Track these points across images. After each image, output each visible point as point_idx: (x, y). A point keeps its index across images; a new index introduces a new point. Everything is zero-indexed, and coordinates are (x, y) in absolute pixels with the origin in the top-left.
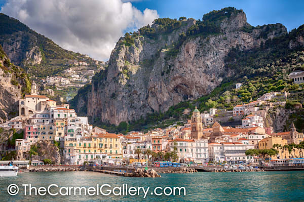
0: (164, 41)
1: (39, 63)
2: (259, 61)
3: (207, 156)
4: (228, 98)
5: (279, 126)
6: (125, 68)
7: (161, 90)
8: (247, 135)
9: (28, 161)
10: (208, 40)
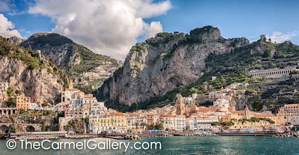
0: (163, 48)
1: (79, 63)
2: (229, 62)
3: (185, 126)
4: (206, 87)
5: (241, 106)
6: (136, 66)
7: (160, 81)
8: (214, 112)
9: (66, 132)
10: (193, 48)
